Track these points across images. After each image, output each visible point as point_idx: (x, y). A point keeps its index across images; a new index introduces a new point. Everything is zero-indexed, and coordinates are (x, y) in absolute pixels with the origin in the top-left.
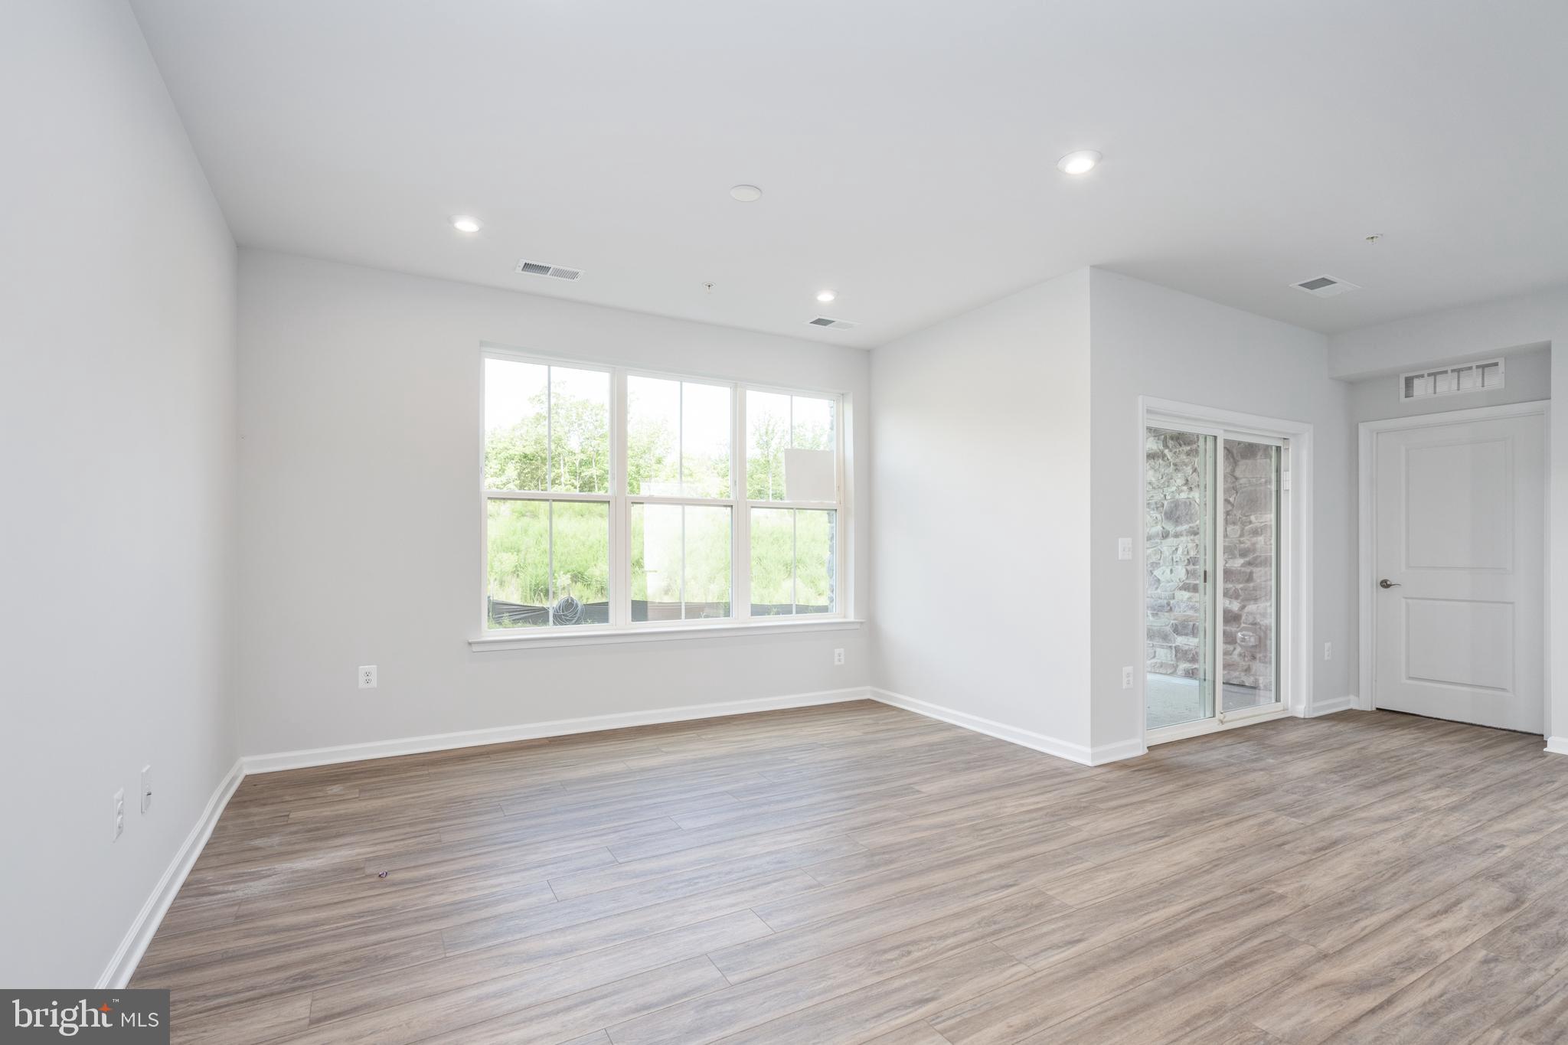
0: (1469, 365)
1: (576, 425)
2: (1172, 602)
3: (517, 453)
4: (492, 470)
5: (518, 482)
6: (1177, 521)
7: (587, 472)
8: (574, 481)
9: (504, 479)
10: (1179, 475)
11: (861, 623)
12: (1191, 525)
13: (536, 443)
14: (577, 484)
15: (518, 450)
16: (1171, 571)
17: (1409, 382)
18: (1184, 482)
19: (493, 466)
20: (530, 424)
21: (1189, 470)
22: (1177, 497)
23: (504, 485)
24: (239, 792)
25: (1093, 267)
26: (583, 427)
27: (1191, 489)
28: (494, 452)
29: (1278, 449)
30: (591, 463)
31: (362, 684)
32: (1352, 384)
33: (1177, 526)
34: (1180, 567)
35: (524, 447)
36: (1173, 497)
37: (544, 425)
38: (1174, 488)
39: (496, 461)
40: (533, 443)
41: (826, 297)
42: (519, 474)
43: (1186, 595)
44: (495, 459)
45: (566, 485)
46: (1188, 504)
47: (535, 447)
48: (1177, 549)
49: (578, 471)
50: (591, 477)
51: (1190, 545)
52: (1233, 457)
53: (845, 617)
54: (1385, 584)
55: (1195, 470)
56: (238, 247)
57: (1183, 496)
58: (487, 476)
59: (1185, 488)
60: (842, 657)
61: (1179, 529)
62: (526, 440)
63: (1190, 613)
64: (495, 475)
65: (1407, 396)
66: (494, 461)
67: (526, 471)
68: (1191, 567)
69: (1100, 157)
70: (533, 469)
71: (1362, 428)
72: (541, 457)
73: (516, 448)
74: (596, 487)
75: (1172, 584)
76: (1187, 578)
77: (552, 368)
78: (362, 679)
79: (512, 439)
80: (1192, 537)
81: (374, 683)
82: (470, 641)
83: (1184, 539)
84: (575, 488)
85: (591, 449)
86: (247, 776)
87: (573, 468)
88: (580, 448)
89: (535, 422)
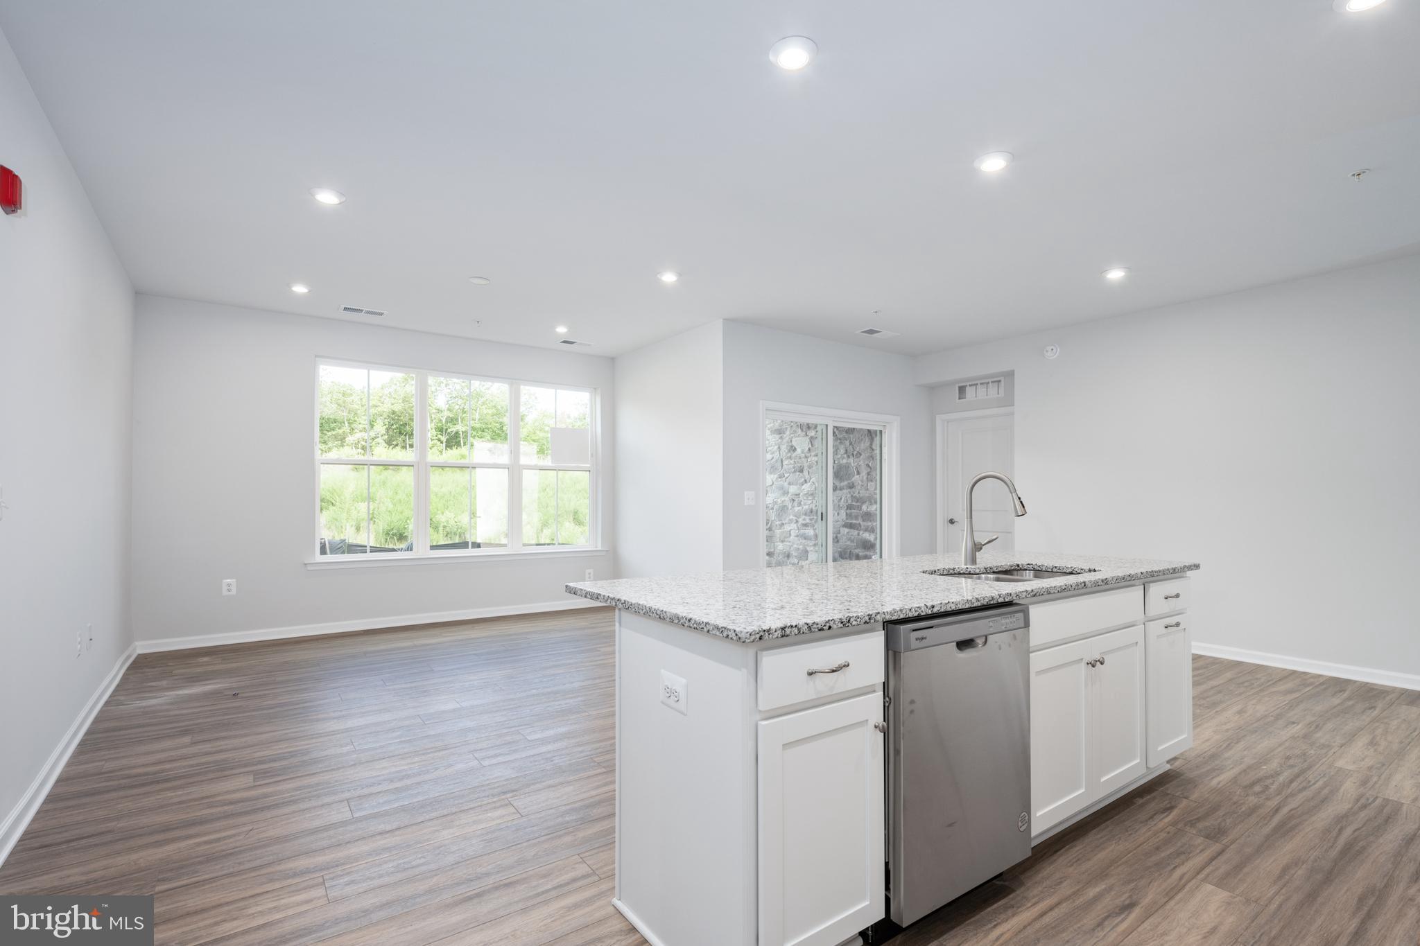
0: (987, 381)
1: (443, 385)
2: (839, 535)
3: (385, 410)
4: (361, 426)
5: (386, 437)
6: (841, 480)
7: (453, 429)
8: (440, 436)
9: (372, 434)
10: (843, 446)
11: (607, 551)
12: (849, 481)
13: (404, 401)
14: (444, 439)
15: (386, 408)
16: (838, 514)
17: (962, 390)
18: (844, 452)
19: (362, 422)
20: (398, 383)
21: (847, 443)
22: (841, 462)
23: (373, 439)
24: (134, 662)
25: (724, 319)
26: (451, 387)
27: (849, 457)
28: (364, 409)
29: (881, 431)
30: (457, 420)
31: (225, 592)
32: (932, 389)
33: (841, 482)
34: (843, 511)
35: (392, 404)
36: (839, 462)
37: (412, 385)
38: (840, 456)
39: (364, 418)
40: (400, 401)
41: (562, 330)
42: (387, 429)
43: (846, 530)
44: (364, 415)
45: (432, 440)
46: (847, 467)
47: (403, 405)
48: (841, 499)
49: (445, 428)
50: (457, 433)
51: (849, 496)
52: (871, 435)
53: (596, 547)
54: (952, 522)
55: (851, 444)
56: (136, 293)
57: (845, 461)
58: (356, 430)
59: (845, 455)
60: (591, 575)
61: (842, 484)
62: (395, 398)
63: (849, 543)
64: (364, 430)
65: (959, 399)
66: (363, 417)
67: (394, 427)
68: (849, 511)
69: (680, 275)
70: (401, 425)
71: (938, 417)
72: (409, 414)
73: (385, 405)
74: (462, 442)
75: (838, 523)
76: (847, 519)
77: (371, 371)
78: (225, 588)
79: (381, 397)
80: (849, 490)
81: (234, 592)
82: (306, 562)
83: (845, 491)
84: (442, 443)
85: (457, 407)
86: (139, 655)
87: (440, 424)
88: (447, 406)
89: (403, 382)
